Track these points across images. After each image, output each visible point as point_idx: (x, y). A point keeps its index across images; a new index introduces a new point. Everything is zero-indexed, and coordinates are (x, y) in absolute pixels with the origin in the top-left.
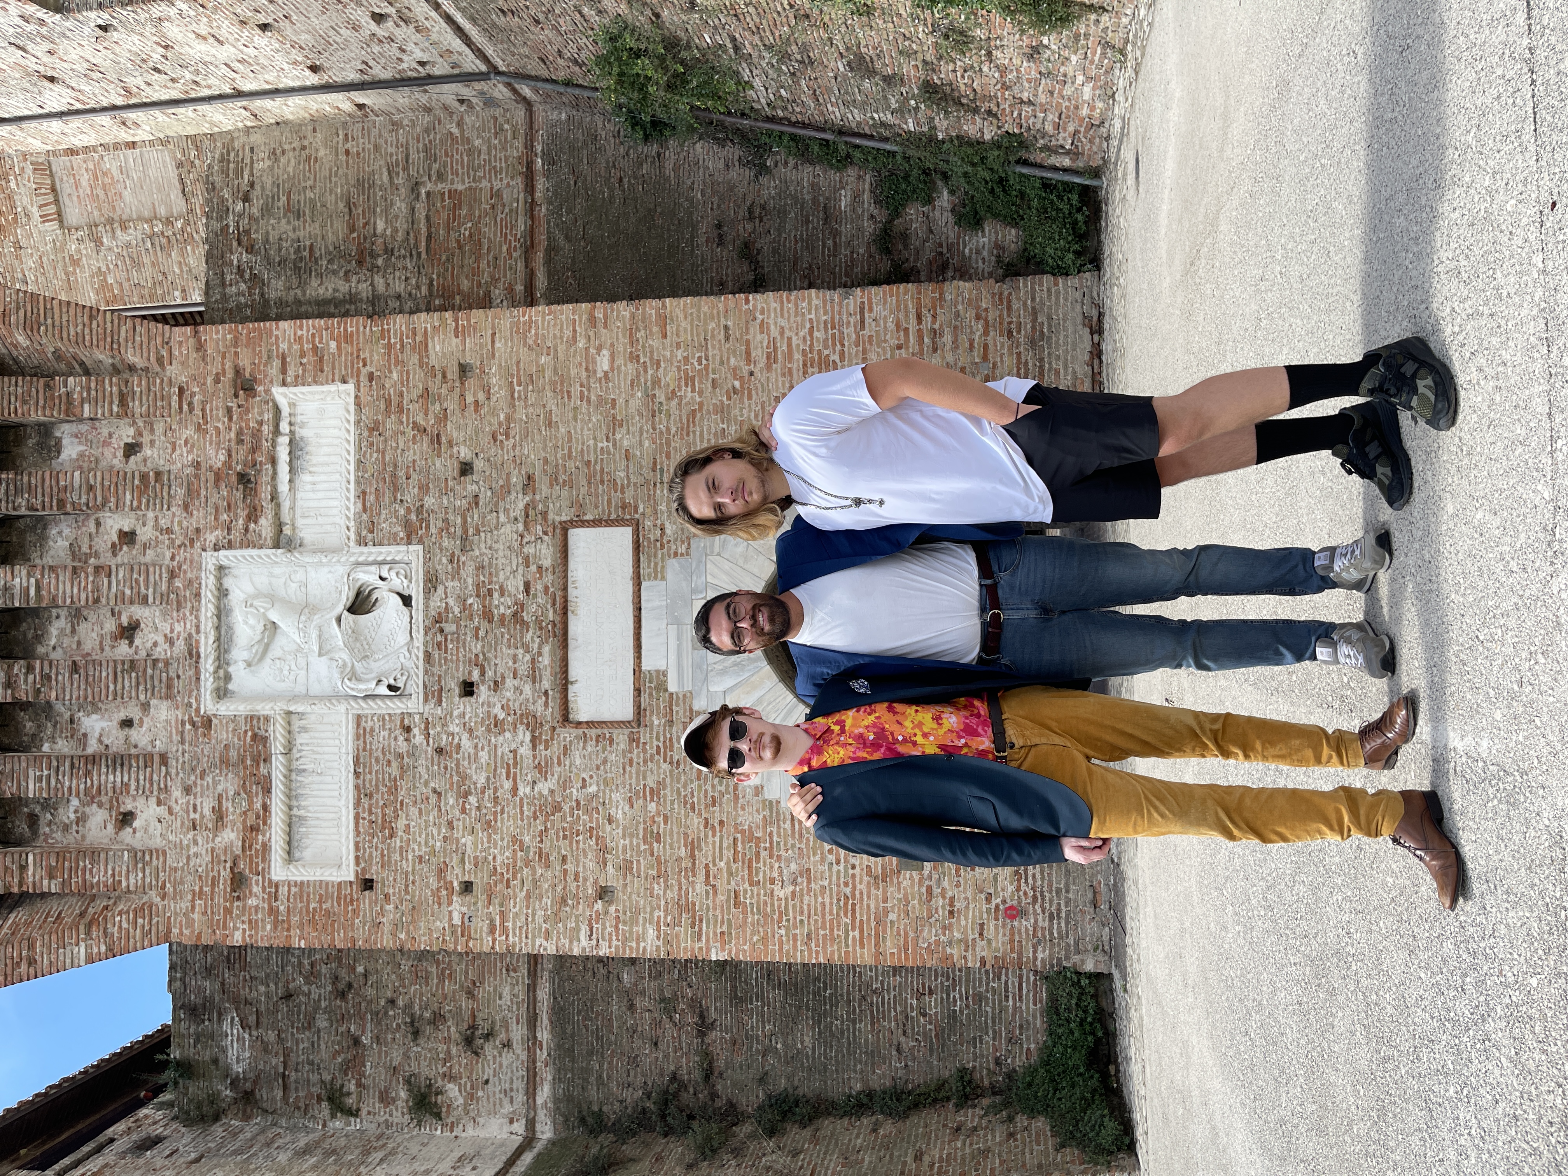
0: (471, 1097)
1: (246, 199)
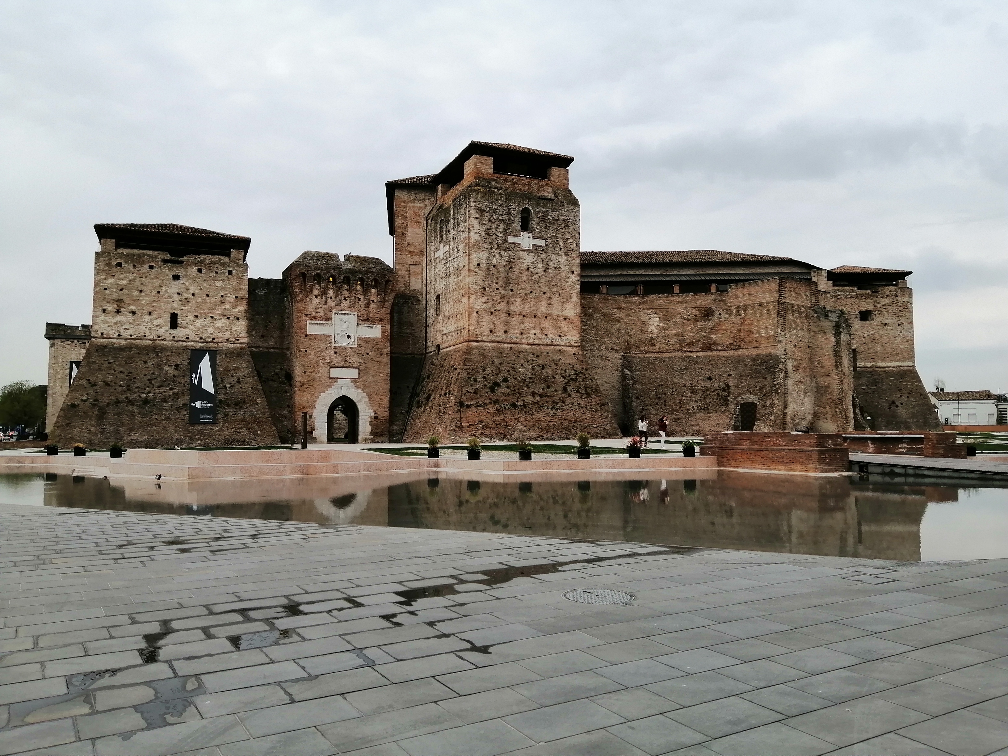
0: (253, 336)
1: (411, 303)
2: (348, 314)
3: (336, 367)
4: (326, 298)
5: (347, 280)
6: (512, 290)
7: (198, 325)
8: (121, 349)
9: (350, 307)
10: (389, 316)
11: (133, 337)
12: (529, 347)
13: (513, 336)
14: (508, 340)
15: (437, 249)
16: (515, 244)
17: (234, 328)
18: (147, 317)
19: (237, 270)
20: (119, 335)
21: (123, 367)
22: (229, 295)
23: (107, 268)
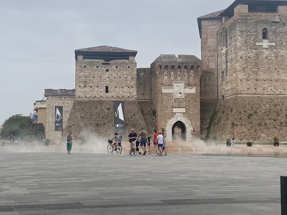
0: (139, 94)
1: (210, 75)
2: (180, 83)
3: (175, 108)
4: (170, 76)
5: (179, 67)
6: (258, 68)
7: (117, 91)
8: (87, 102)
9: (181, 79)
10: (199, 83)
11: (91, 97)
12: (268, 96)
13: (259, 91)
14: (257, 93)
15: (222, 49)
16: (259, 46)
17: (131, 92)
18: (96, 88)
19: (132, 66)
20: (86, 96)
21: (88, 110)
22: (129, 77)
23: (80, 68)
